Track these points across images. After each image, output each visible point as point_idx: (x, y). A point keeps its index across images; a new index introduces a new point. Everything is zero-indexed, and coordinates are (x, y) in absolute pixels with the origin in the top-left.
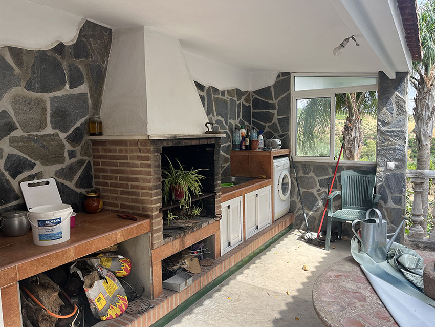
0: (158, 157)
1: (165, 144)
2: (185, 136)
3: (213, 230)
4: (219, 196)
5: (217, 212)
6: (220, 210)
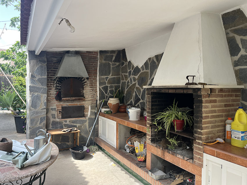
0: (149, 97)
1: (152, 91)
2: (160, 86)
3: (193, 170)
4: (199, 144)
5: (195, 156)
6: (200, 158)
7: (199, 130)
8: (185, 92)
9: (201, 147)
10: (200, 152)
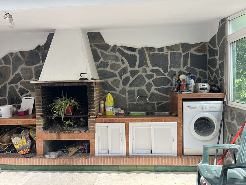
1: (43, 85)
3: (88, 137)
4: (92, 118)
5: (90, 127)
6: (93, 127)
7: (92, 109)
8: (80, 84)
9: (94, 120)
10: (93, 123)
